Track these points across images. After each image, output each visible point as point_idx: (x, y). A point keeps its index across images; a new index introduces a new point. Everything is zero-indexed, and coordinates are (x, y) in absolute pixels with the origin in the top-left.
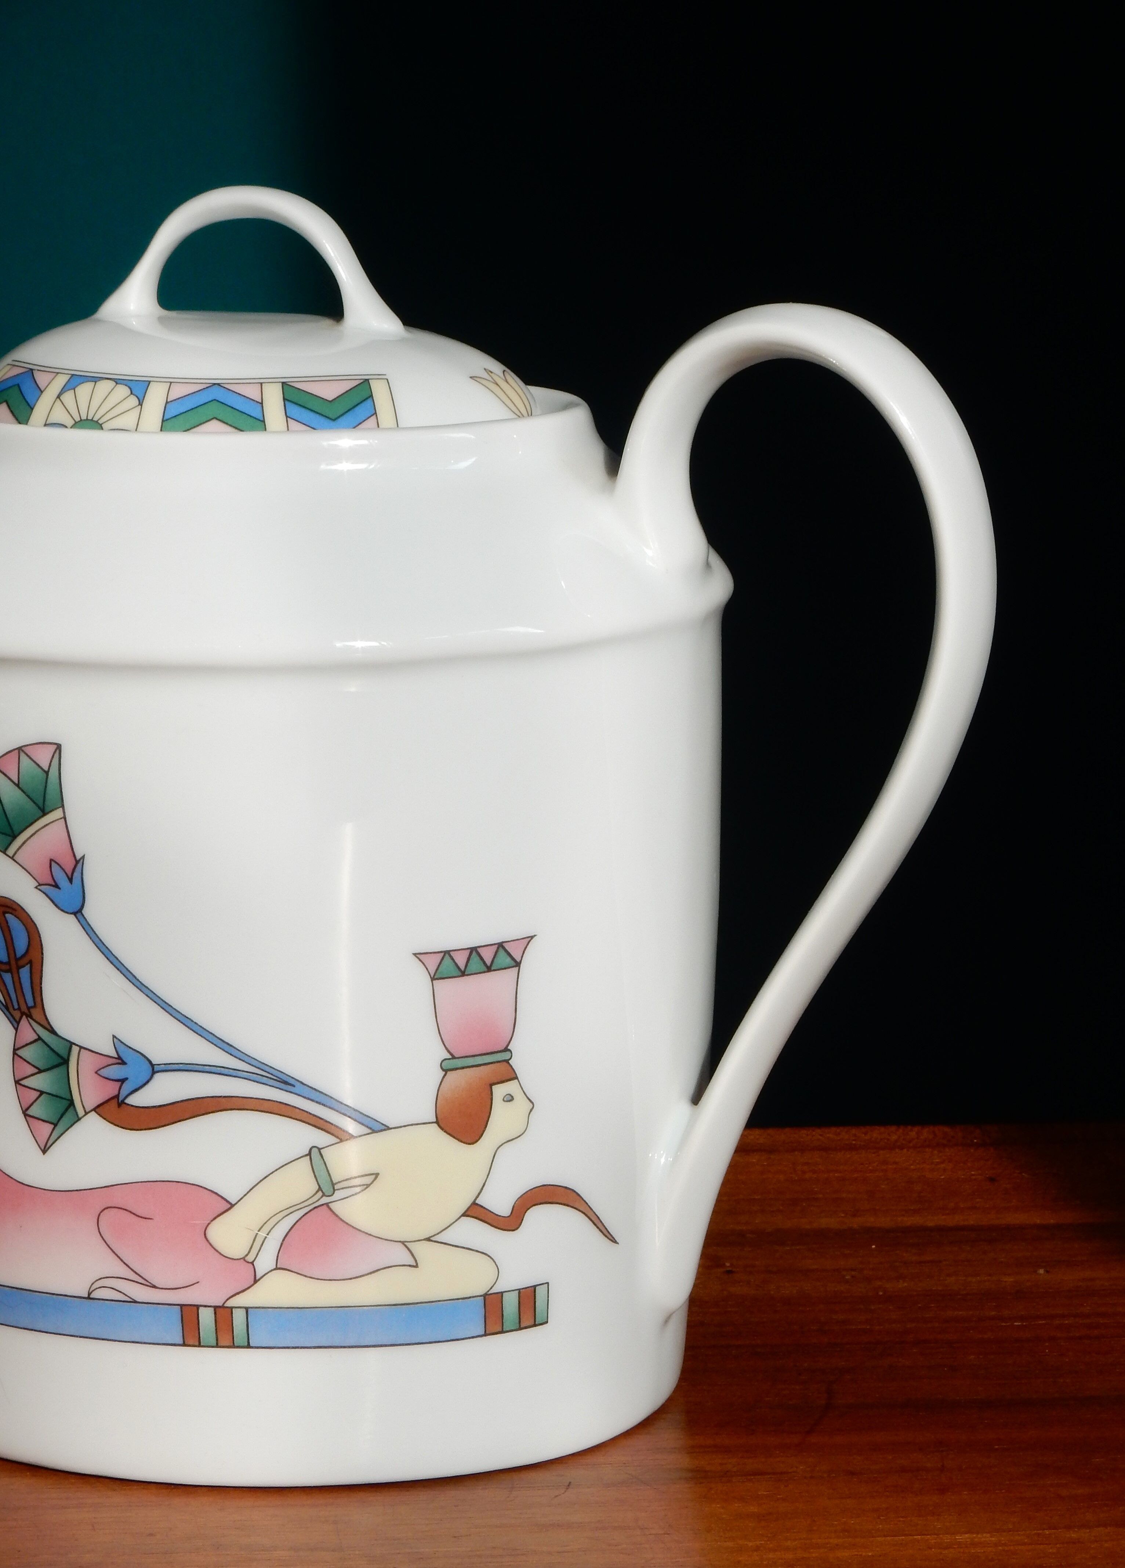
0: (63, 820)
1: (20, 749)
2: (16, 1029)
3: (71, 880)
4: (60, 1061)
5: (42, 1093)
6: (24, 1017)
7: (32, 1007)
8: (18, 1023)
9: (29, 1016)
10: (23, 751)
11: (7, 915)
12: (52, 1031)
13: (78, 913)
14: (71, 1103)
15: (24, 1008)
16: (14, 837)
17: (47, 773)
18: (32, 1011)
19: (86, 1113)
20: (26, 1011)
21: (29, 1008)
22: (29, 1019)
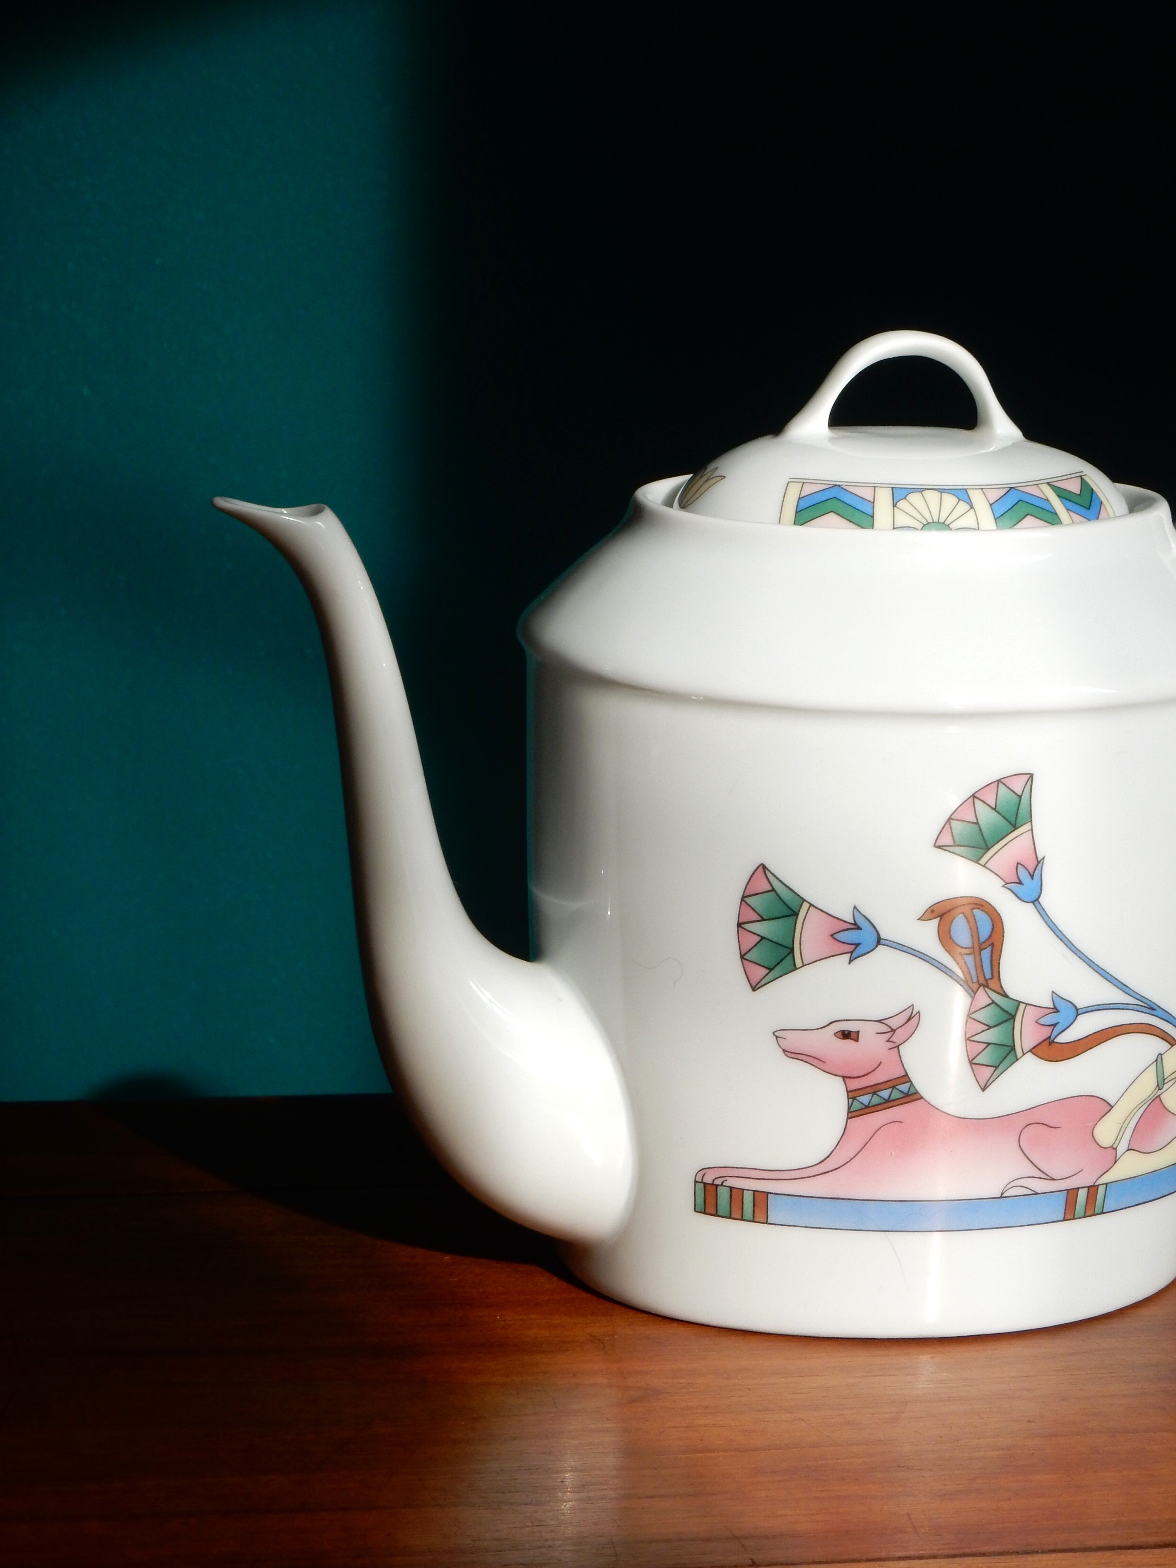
0: (1030, 832)
1: (999, 781)
2: (973, 998)
3: (1032, 877)
4: (1009, 1017)
5: (989, 1044)
6: (982, 987)
7: (990, 979)
8: (975, 993)
9: (986, 986)
10: (1001, 782)
11: (974, 911)
12: (1006, 996)
13: (1036, 902)
14: (1013, 1048)
15: (982, 981)
16: (988, 849)
17: (1020, 797)
18: (989, 982)
19: (1024, 1054)
20: (984, 983)
21: (986, 980)
22: (986, 989)
